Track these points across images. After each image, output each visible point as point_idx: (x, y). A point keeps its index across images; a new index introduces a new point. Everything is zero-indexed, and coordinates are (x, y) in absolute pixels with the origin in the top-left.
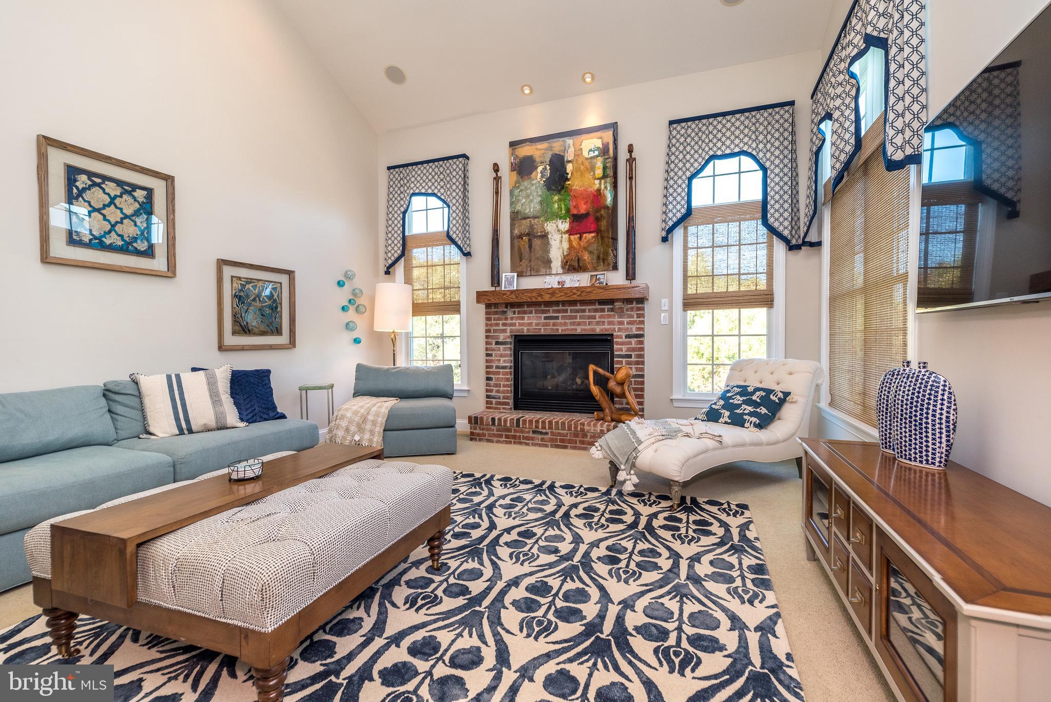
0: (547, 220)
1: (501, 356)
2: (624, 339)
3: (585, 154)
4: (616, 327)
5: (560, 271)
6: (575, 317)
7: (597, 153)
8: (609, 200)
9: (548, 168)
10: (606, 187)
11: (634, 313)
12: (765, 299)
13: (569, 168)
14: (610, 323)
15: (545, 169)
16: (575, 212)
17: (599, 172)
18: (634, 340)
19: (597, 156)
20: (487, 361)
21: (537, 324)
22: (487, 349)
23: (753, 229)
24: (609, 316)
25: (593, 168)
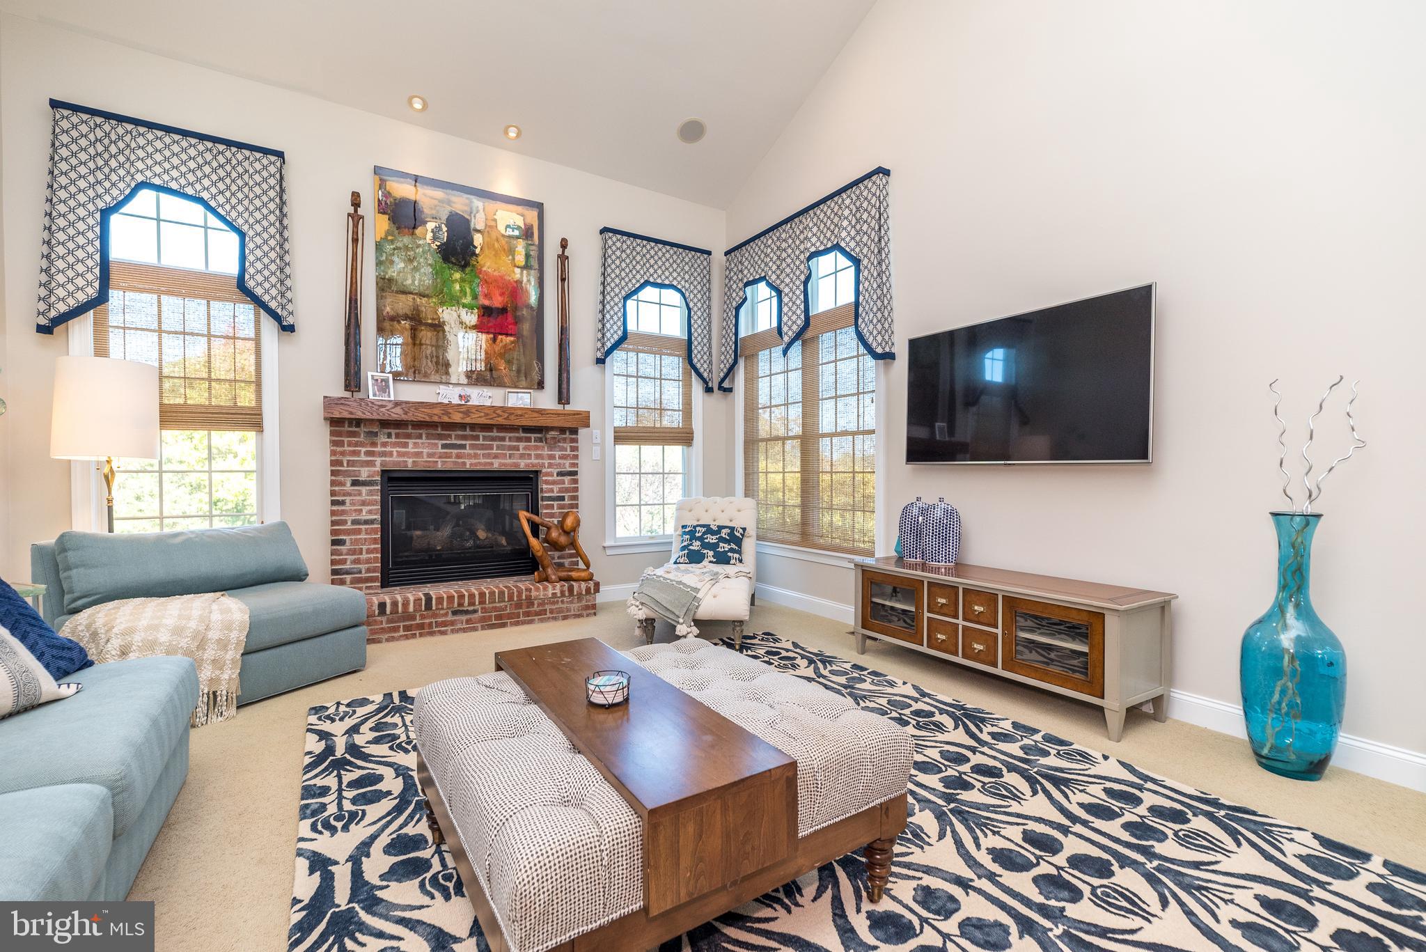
0: (442, 303)
1: (364, 503)
2: (555, 478)
3: (501, 228)
4: (546, 462)
5: (464, 380)
6: (491, 447)
7: (516, 233)
8: (533, 299)
9: (445, 229)
10: (529, 281)
11: (568, 446)
12: (684, 437)
13: (478, 240)
14: (538, 456)
15: (439, 228)
16: (487, 303)
17: (520, 259)
18: (567, 479)
19: (518, 237)
20: (333, 513)
21: (430, 455)
22: (333, 493)
23: (673, 365)
24: (537, 448)
25: (511, 251)
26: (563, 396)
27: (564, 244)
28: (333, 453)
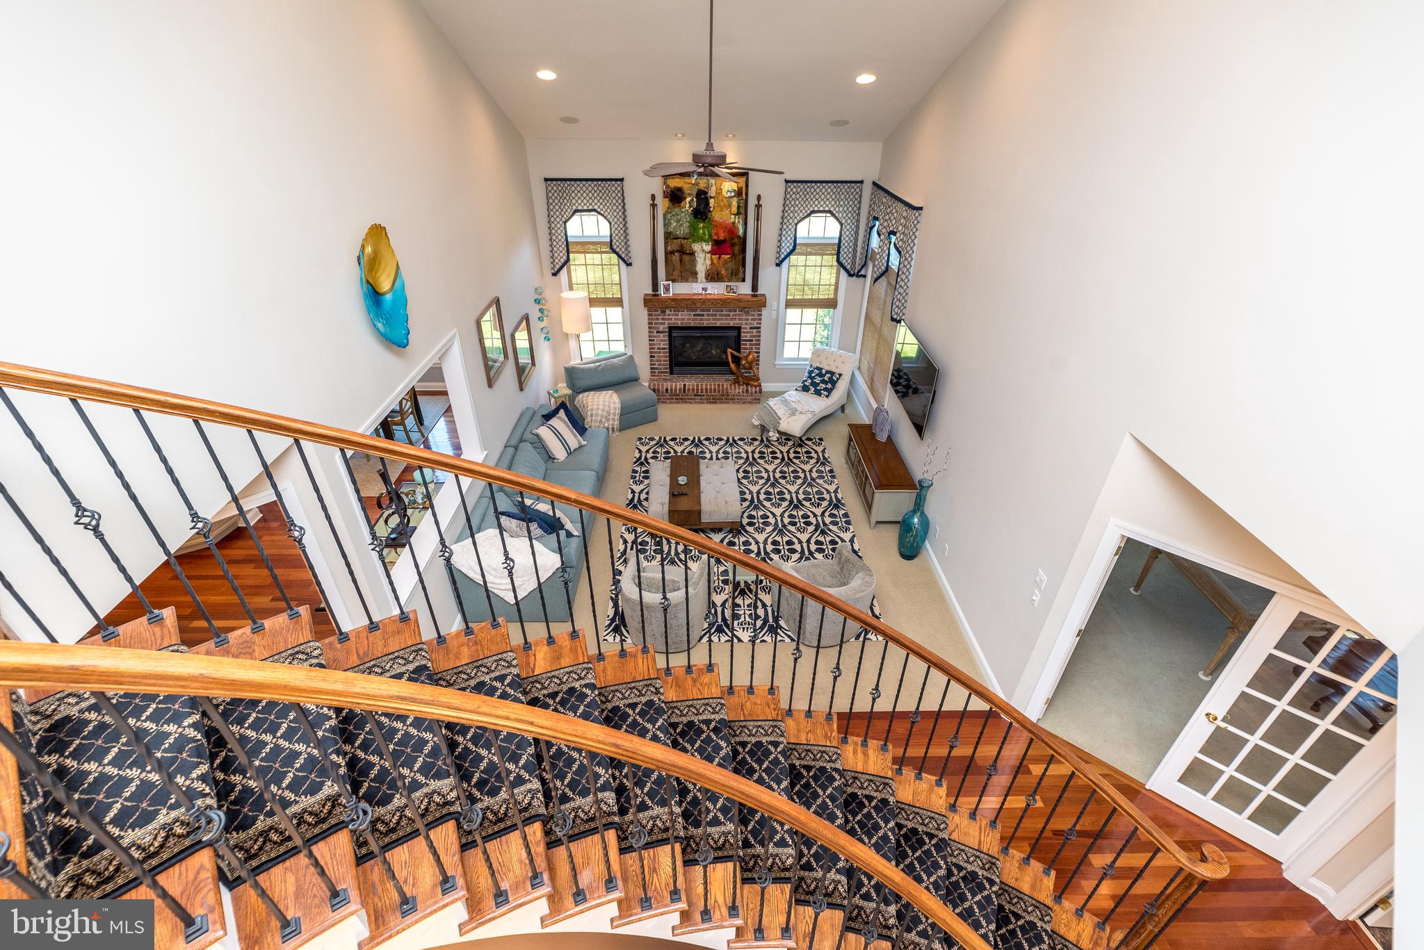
0: (694, 242)
1: (661, 341)
2: (748, 330)
3: (724, 193)
4: (744, 322)
5: (704, 280)
6: (716, 315)
7: (733, 194)
8: (741, 232)
9: (695, 200)
10: (739, 222)
11: (756, 313)
12: (831, 304)
13: (712, 201)
14: (739, 319)
15: (692, 200)
16: (716, 238)
17: (734, 210)
18: (755, 331)
19: (733, 197)
20: (650, 344)
21: (688, 319)
22: (650, 336)
23: (831, 260)
24: (739, 315)
25: (730, 206)
26: (755, 287)
27: (759, 198)
28: (649, 319)
